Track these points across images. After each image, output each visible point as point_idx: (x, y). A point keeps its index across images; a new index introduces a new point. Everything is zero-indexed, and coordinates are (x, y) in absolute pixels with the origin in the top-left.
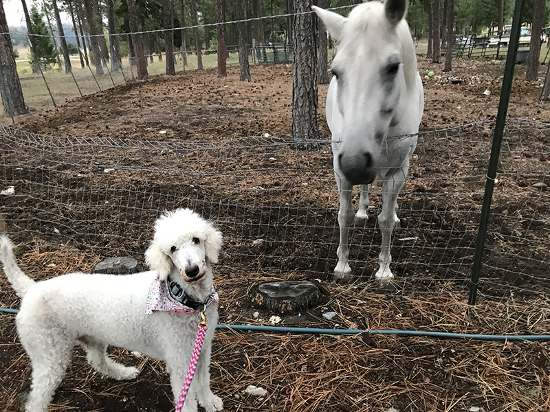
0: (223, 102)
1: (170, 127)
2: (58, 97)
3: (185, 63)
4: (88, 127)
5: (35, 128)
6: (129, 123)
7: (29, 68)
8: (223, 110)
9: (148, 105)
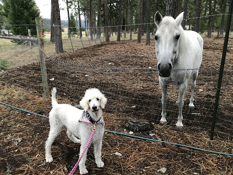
0: (136, 53)
1: (113, 62)
2: (75, 48)
3: (125, 37)
4: (83, 59)
5: (65, 58)
6: (98, 59)
7: (67, 36)
8: (135, 56)
9: (107, 53)
